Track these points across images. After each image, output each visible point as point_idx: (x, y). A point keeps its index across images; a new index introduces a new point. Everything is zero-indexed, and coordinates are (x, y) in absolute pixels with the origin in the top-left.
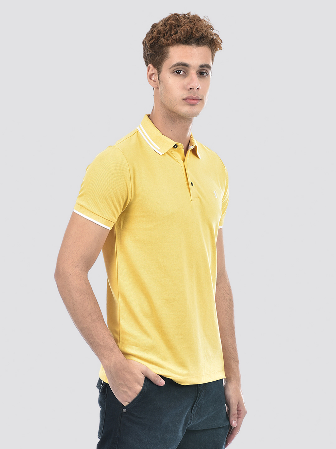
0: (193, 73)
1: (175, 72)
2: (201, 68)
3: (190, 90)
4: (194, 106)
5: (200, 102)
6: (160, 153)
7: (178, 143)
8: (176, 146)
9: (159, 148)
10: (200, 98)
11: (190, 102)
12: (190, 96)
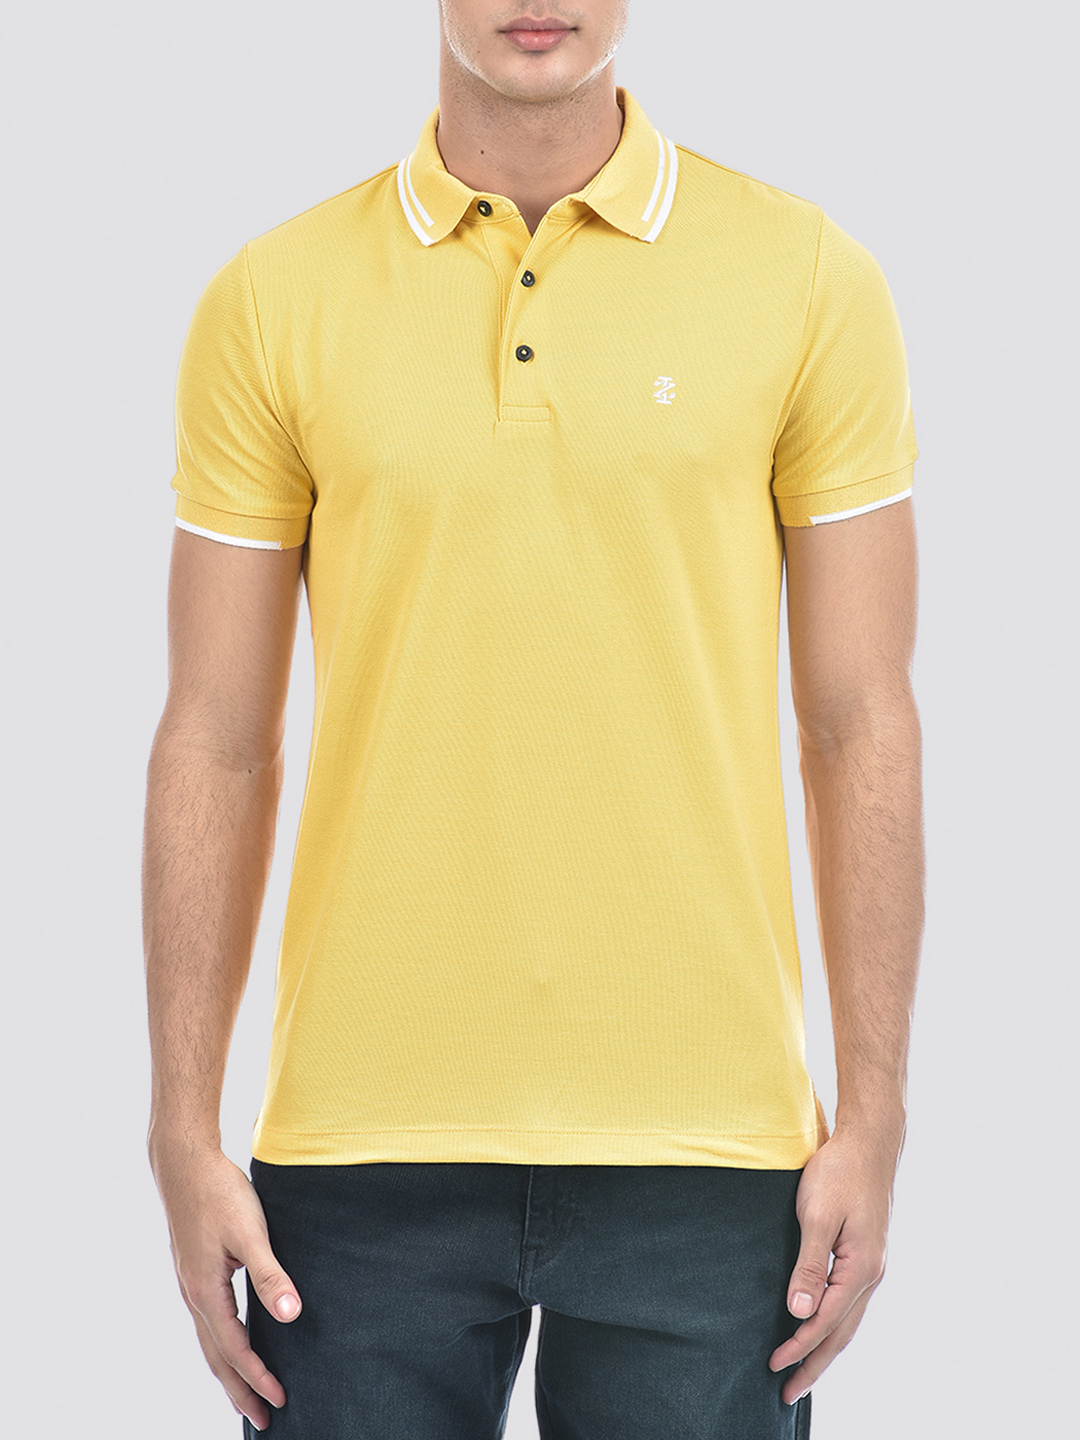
4: (543, 58)
5: (571, 37)
6: (427, 240)
7: (492, 198)
8: (485, 208)
9: (430, 222)
10: (569, 23)
11: (523, 41)
12: (522, 19)
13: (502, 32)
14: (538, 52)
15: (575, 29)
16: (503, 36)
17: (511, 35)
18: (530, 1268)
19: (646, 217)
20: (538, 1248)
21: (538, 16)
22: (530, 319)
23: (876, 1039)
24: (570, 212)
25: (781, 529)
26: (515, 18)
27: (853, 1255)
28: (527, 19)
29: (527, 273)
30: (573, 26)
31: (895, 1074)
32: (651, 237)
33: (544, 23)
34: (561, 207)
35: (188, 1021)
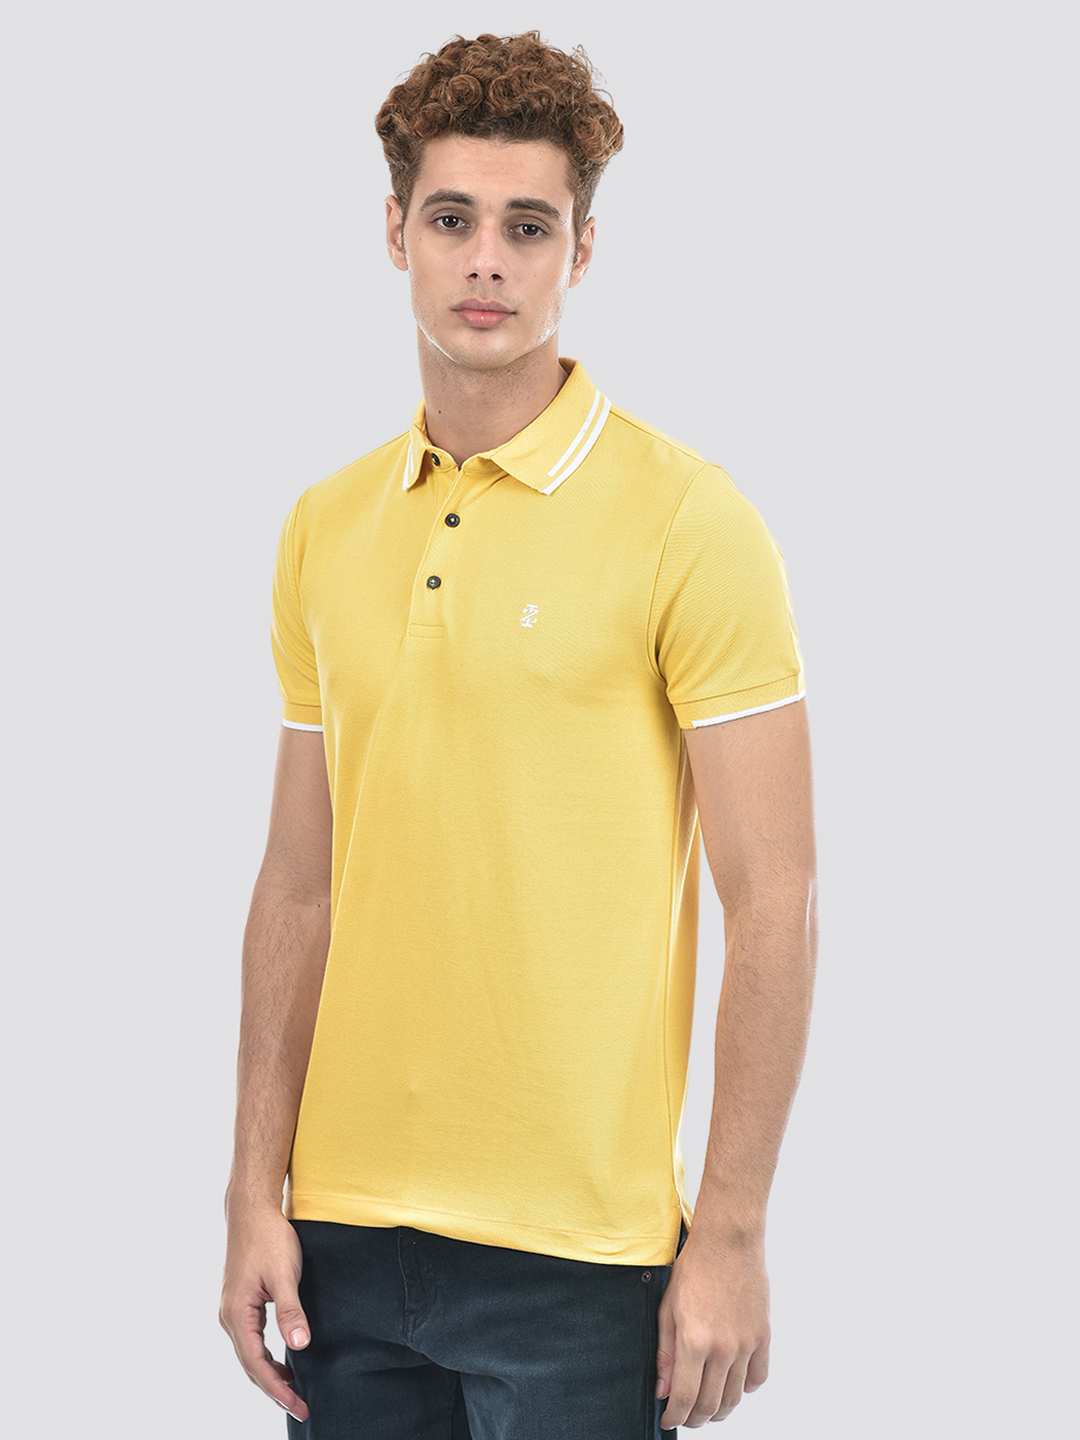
0: (489, 226)
1: (440, 222)
2: (515, 212)
3: (472, 279)
4: (486, 334)
5: (510, 320)
6: (406, 485)
7: (442, 453)
8: (435, 459)
9: (413, 470)
10: (510, 307)
11: (471, 319)
12: (471, 299)
13: (454, 310)
14: (482, 329)
15: (514, 313)
16: (455, 314)
17: (461, 313)
18: (411, 1329)
19: (551, 473)
20: (416, 1313)
21: (484, 299)
24: (480, 467)
26: (465, 298)
28: (475, 300)
29: (451, 515)
30: (513, 310)
33: (488, 305)
34: (471, 463)
35: (256, 1100)
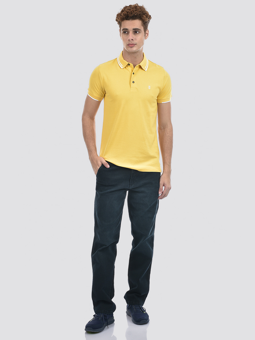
0: (131, 33)
1: (124, 32)
3: (129, 40)
4: (132, 48)
5: (136, 45)
6: (122, 68)
7: (130, 64)
8: (129, 65)
9: (122, 66)
11: (130, 46)
13: (128, 45)
14: (132, 47)
15: (136, 44)
18: (130, 186)
19: (145, 68)
20: (131, 184)
22: (134, 78)
23: (167, 162)
24: (138, 66)
25: (157, 103)
26: (129, 43)
27: (166, 186)
29: (134, 73)
31: (170, 166)
32: (146, 70)
33: (132, 44)
34: (138, 65)
